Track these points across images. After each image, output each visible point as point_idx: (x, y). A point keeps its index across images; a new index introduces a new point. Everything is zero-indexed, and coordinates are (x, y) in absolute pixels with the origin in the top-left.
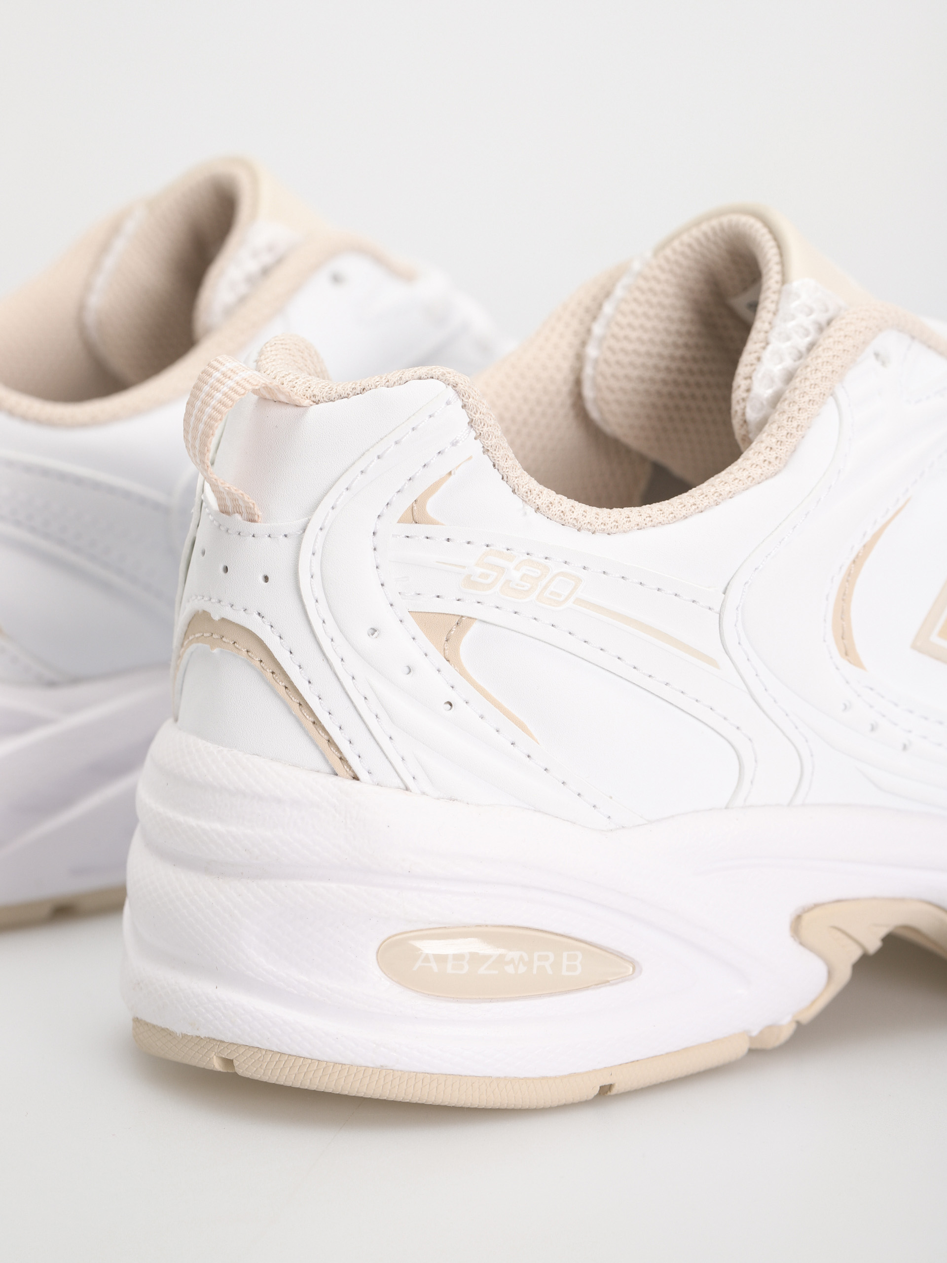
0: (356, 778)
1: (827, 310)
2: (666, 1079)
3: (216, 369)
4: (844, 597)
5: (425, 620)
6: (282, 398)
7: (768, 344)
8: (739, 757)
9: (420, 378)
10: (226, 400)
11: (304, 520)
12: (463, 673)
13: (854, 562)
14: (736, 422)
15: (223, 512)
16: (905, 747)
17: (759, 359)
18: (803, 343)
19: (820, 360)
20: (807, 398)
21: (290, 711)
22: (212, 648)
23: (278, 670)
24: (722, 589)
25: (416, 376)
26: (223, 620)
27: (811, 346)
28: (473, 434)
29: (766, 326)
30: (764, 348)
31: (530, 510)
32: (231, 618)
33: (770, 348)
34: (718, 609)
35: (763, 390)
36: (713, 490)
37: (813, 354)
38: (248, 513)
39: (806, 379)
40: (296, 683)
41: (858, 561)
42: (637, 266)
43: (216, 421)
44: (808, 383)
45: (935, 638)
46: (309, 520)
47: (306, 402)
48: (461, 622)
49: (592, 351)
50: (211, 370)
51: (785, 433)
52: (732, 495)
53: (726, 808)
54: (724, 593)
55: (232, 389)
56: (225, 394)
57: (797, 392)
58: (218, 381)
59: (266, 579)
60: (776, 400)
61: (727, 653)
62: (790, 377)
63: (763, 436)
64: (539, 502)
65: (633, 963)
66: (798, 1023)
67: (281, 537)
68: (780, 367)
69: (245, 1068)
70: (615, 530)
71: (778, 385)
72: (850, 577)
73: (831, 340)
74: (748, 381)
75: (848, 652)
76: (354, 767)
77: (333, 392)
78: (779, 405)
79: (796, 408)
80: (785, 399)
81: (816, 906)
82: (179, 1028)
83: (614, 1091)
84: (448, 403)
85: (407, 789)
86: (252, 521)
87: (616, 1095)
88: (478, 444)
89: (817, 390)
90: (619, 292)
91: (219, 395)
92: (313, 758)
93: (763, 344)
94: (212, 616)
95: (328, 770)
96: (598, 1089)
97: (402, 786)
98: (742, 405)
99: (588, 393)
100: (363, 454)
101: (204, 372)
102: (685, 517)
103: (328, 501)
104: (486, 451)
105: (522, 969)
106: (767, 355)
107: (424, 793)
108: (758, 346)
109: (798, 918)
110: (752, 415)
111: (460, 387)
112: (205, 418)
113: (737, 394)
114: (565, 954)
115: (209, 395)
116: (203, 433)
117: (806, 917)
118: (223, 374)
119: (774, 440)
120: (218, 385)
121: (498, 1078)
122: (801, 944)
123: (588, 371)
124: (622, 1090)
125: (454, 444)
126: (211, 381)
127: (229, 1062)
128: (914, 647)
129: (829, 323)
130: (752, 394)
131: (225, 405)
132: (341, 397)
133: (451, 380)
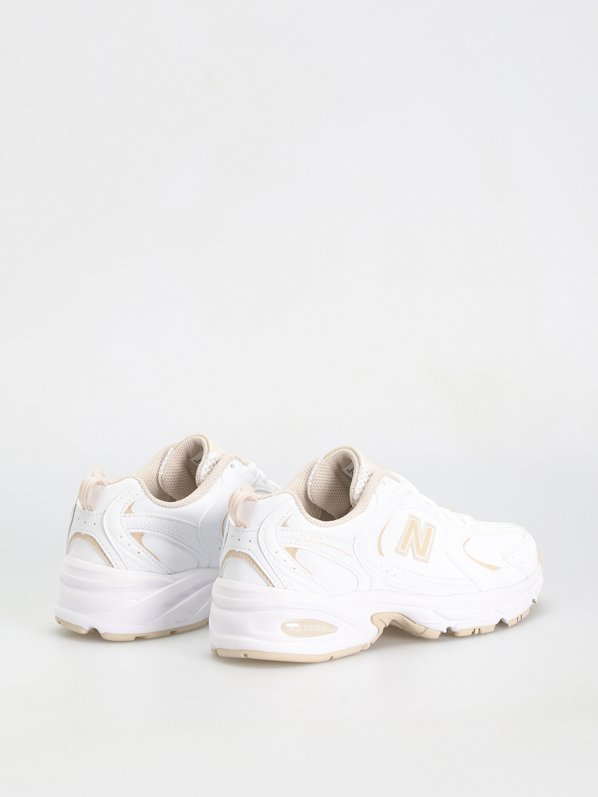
0: (274, 586)
1: (370, 472)
2: (346, 655)
3: (236, 493)
4: (380, 540)
5: (288, 549)
6: (252, 499)
7: (357, 481)
8: (357, 578)
9: (283, 493)
10: (240, 500)
11: (259, 527)
12: (297, 561)
13: (381, 532)
14: (351, 500)
15: (237, 526)
16: (394, 575)
17: (356, 484)
18: (366, 480)
19: (371, 484)
20: (369, 493)
21: (257, 572)
22: (236, 559)
23: (254, 562)
24: (353, 539)
25: (283, 492)
26: (239, 552)
27: (368, 481)
28: (297, 505)
29: (357, 476)
30: (357, 482)
31: (310, 523)
32: (241, 551)
33: (358, 481)
34: (352, 544)
35: (357, 492)
36: (350, 516)
37: (369, 482)
38: (244, 526)
39: (368, 489)
40: (259, 565)
41: (382, 532)
42: (319, 462)
43: (238, 505)
44: (369, 490)
45: (399, 549)
46: (260, 528)
47: (257, 500)
48: (296, 549)
49: (310, 483)
50: (235, 493)
51: (365, 502)
52: (354, 517)
53: (355, 591)
54: (354, 540)
55: (241, 497)
56: (240, 499)
57: (367, 492)
58: (237, 496)
59: (250, 541)
60: (361, 494)
61: (355, 554)
62: (364, 488)
63: (359, 502)
64: (312, 521)
65: (336, 628)
66: (371, 643)
67: (253, 531)
68: (361, 486)
69: (250, 656)
70: (329, 526)
71: (361, 490)
72: (381, 535)
73: (373, 479)
74: (354, 490)
75: (381, 553)
76: (273, 584)
77: (263, 497)
78: (362, 496)
79: (367, 496)
80: (364, 494)
81: (376, 614)
82: (232, 648)
83: (333, 658)
84: (291, 499)
85: (286, 588)
86: (246, 528)
87: (333, 660)
88: (298, 508)
89: (371, 491)
90: (315, 468)
91: (238, 499)
92: (263, 582)
93: (356, 481)
94: (236, 551)
95: (267, 585)
96: (330, 657)
97: (284, 588)
98: (352, 495)
99: (309, 494)
100: (272, 511)
101: (233, 494)
102: (344, 523)
103: (264, 523)
104: (299, 509)
105: (313, 630)
106: (357, 483)
107: (289, 589)
108: (355, 481)
109: (372, 617)
110: (355, 498)
111: (293, 495)
112: (235, 504)
113: (351, 493)
114: (322, 626)
115: (235, 499)
116: (235, 508)
117: (374, 616)
118: (238, 494)
119: (362, 504)
120: (237, 497)
121: (309, 655)
122: (373, 623)
123: (309, 488)
124: (336, 658)
125: (293, 508)
126: (235, 496)
127: (246, 655)
128: (395, 551)
129: (371, 475)
130: (355, 493)
131: (240, 501)
132: (265, 498)
133: (291, 493)
